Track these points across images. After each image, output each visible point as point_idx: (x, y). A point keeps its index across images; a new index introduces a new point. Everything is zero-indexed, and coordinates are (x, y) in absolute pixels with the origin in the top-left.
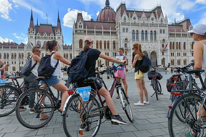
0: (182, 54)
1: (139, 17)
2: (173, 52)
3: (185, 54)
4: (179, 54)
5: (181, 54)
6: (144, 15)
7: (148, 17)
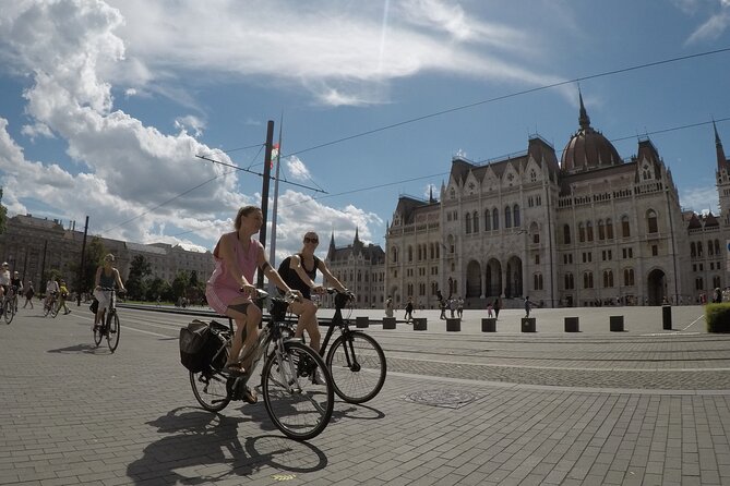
0: (617, 253)
1: (481, 179)
2: (589, 250)
3: (628, 253)
4: (607, 255)
5: (614, 254)
6: (490, 173)
7: (499, 175)
